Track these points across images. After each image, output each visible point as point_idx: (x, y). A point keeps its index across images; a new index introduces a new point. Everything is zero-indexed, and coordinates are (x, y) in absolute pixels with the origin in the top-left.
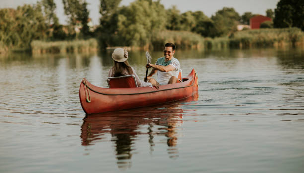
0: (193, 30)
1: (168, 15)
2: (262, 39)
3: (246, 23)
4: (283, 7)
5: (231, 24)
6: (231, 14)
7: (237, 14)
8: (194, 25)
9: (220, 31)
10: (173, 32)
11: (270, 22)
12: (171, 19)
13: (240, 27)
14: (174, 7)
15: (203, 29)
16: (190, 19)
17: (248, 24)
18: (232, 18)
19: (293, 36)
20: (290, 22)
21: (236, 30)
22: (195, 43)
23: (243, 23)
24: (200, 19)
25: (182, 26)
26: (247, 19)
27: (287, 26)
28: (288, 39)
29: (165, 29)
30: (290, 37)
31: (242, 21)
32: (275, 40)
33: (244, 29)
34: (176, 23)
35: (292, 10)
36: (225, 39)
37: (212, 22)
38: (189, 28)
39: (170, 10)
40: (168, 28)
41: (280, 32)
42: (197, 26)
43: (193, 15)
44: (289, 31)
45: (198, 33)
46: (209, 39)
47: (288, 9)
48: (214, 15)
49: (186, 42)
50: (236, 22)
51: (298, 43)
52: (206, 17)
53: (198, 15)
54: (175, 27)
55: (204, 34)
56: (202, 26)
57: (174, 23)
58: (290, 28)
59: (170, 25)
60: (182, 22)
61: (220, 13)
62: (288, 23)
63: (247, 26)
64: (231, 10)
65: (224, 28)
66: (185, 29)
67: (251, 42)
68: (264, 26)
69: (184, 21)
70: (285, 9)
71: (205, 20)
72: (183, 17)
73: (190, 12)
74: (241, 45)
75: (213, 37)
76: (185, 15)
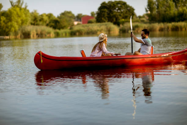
0: (47, 25)
1: (32, 16)
2: (90, 30)
3: (79, 20)
4: (102, 10)
5: (70, 21)
6: (70, 15)
7: (73, 15)
8: (48, 22)
9: (63, 26)
10: (35, 27)
11: (94, 20)
12: (33, 18)
13: (76, 23)
14: (35, 11)
15: (53, 24)
16: (46, 18)
17: (80, 21)
18: (71, 17)
19: (109, 27)
20: (106, 19)
21: (73, 25)
22: (49, 33)
23: (77, 21)
24: (51, 18)
25: (41, 23)
26: (79, 18)
27: (105, 22)
28: (106, 30)
29: (30, 25)
30: (107, 28)
31: (76, 19)
32: (98, 30)
33: (78, 24)
34: (37, 21)
35: (107, 12)
36: (68, 30)
37: (59, 20)
38: (45, 24)
39: (32, 13)
40: (32, 24)
41: (101, 25)
42: (50, 23)
43: (47, 15)
44: (106, 25)
45: (51, 26)
46: (58, 31)
47: (105, 12)
48: (59, 16)
49: (43, 32)
50: (73, 20)
51: (112, 32)
52: (55, 17)
53: (50, 16)
54: (36, 23)
55: (55, 28)
56: (53, 22)
57: (35, 21)
58: (106, 23)
59: (33, 22)
60: (40, 20)
61: (63, 14)
62: (105, 20)
63: (80, 22)
64: (70, 13)
65: (66, 24)
66: (42, 25)
67: (84, 32)
68: (90, 22)
69: (41, 20)
70: (103, 11)
71: (54, 19)
72: (41, 17)
73: (45, 14)
74: (77, 34)
75: (59, 29)
76: (42, 15)
